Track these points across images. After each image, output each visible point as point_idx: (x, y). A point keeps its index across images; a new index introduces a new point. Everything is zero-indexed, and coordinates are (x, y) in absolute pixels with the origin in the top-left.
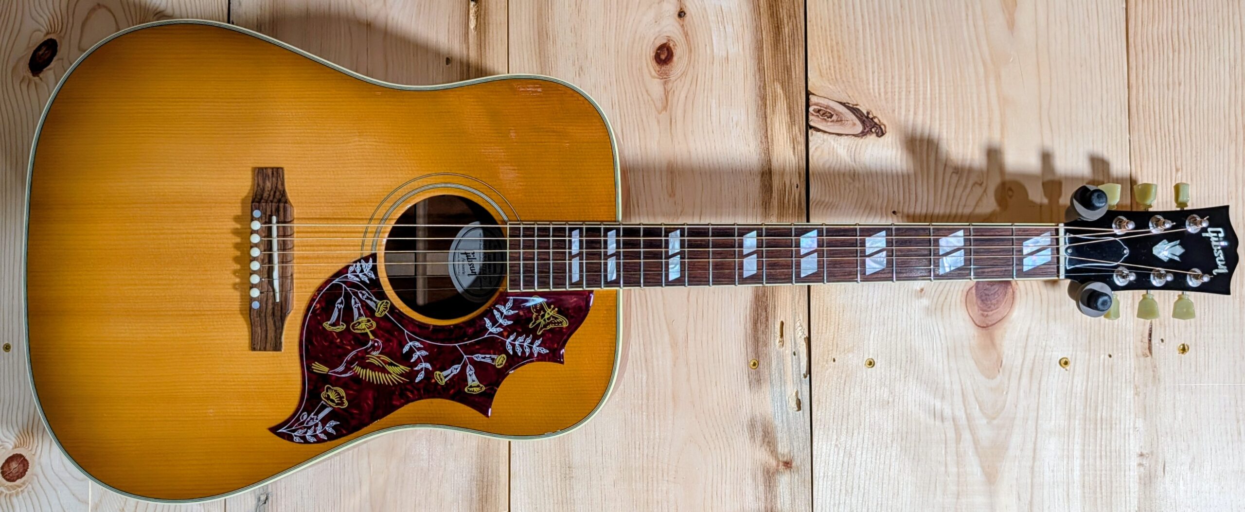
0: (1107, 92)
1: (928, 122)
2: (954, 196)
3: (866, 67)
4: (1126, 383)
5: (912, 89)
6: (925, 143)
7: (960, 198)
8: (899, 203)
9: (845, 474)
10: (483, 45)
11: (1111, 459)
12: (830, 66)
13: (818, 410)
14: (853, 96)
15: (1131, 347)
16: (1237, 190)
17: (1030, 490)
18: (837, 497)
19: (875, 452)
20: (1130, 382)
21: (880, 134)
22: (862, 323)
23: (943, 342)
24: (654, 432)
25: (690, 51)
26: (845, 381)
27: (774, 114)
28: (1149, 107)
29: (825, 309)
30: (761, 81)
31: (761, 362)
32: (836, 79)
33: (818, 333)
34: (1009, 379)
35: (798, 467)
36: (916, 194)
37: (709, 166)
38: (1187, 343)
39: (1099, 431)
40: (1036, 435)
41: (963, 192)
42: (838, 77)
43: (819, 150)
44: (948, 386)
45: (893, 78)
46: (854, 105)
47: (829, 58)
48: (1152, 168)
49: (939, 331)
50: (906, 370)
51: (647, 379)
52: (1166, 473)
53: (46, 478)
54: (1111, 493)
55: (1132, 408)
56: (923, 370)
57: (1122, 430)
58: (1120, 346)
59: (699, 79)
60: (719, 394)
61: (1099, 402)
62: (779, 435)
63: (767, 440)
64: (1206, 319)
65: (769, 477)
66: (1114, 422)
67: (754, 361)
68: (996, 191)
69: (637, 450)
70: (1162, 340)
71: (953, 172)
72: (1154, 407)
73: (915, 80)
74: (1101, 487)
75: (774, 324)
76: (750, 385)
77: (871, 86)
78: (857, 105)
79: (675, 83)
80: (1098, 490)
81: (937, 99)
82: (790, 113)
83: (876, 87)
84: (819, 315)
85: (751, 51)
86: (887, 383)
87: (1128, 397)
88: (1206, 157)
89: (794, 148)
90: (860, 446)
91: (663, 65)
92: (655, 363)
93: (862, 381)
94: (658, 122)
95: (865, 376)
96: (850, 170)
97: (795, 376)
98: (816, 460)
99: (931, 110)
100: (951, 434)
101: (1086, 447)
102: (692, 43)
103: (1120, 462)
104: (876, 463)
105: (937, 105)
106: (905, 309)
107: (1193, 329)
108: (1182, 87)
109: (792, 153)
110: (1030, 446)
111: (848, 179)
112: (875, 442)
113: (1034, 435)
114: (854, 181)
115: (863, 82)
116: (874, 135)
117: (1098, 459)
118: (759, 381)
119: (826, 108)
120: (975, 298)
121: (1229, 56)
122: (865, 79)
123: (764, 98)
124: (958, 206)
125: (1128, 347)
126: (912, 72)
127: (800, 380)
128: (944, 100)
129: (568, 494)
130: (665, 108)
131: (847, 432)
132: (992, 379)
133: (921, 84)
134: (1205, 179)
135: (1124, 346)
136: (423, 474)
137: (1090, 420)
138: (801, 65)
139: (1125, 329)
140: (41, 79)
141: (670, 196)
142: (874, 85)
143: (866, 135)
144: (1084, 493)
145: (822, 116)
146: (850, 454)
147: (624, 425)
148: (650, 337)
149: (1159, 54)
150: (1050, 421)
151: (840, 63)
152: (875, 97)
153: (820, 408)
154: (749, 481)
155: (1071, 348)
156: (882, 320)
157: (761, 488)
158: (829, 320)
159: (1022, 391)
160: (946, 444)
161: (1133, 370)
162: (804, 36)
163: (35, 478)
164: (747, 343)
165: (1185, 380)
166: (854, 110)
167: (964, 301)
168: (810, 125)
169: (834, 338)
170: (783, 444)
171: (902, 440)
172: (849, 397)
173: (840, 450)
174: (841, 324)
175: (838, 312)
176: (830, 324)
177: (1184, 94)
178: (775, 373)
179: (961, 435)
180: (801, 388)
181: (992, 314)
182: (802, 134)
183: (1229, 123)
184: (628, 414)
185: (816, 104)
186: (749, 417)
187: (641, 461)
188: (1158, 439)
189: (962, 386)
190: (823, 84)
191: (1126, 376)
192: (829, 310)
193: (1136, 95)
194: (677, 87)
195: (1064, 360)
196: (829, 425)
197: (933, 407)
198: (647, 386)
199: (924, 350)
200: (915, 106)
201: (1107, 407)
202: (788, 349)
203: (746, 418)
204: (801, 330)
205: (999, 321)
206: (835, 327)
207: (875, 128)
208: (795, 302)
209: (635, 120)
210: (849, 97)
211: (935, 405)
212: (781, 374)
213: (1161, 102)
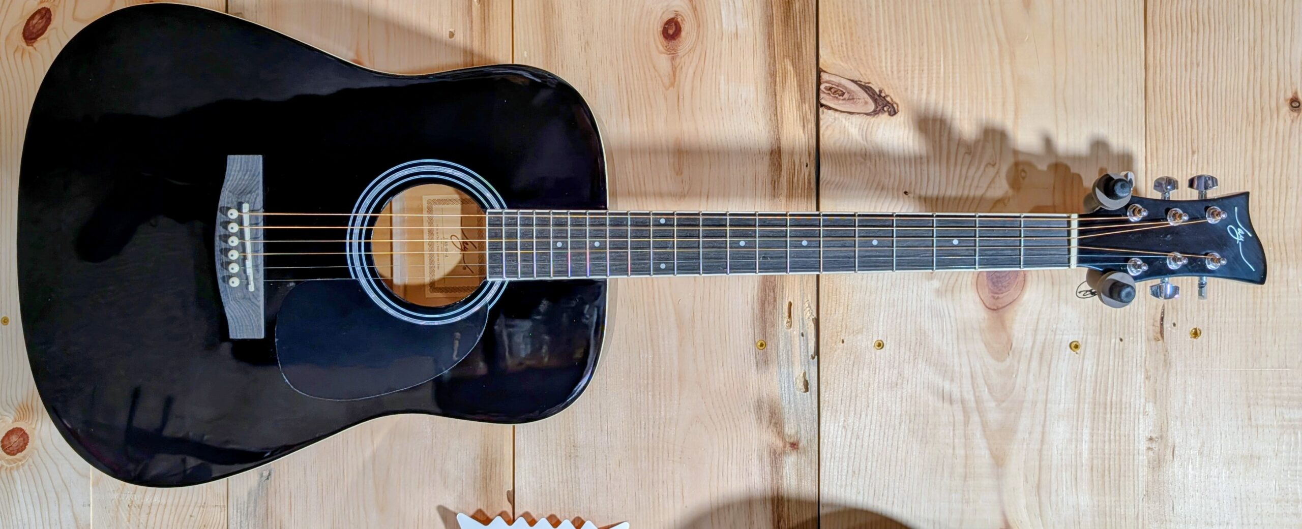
0: (1124, 73)
1: (941, 102)
2: (966, 177)
3: (879, 45)
4: (1137, 367)
5: (925, 68)
6: (940, 122)
7: (973, 180)
8: (911, 184)
9: (852, 455)
10: (486, 18)
11: (1120, 443)
12: (842, 43)
13: (825, 392)
14: (865, 74)
15: (1143, 331)
16: (1253, 174)
17: (1037, 473)
18: (844, 477)
19: (882, 434)
20: (1141, 366)
21: (892, 113)
22: (871, 305)
23: (952, 323)
24: (660, 412)
25: (699, 27)
26: (854, 363)
27: (783, 91)
28: (1166, 89)
29: (834, 290)
30: (771, 58)
31: (769, 343)
32: (848, 56)
33: (827, 314)
34: (1019, 362)
35: (805, 448)
36: (928, 174)
37: (717, 143)
38: (1199, 327)
39: (1108, 416)
40: (1045, 417)
41: (975, 172)
42: (850, 54)
43: (830, 128)
44: (957, 368)
45: (906, 56)
46: (866, 83)
47: (841, 35)
48: (1168, 150)
49: (949, 314)
50: (915, 352)
51: (653, 358)
52: (1175, 457)
53: (47, 452)
54: (1120, 477)
55: (1142, 392)
56: (932, 352)
58: (1131, 330)
59: (707, 54)
60: (726, 374)
61: (1109, 386)
62: (786, 416)
63: (773, 421)
64: (1219, 303)
65: (776, 457)
66: (1123, 406)
67: (761, 342)
68: (1008, 172)
69: (643, 430)
70: (1174, 325)
71: (966, 153)
72: (1164, 392)
73: (928, 59)
74: (1109, 471)
75: (782, 304)
76: (757, 366)
77: (884, 64)
78: (869, 83)
79: (683, 59)
80: (1107, 473)
81: (951, 80)
82: (800, 91)
83: (889, 64)
84: (828, 296)
85: (761, 27)
86: (896, 364)
87: (1138, 381)
88: (1223, 139)
89: (804, 126)
90: (867, 428)
91: (671, 40)
92: (661, 343)
93: (871, 362)
94: (666, 99)
95: (873, 357)
96: (862, 149)
97: (803, 357)
98: (824, 442)
99: (944, 90)
100: (960, 417)
101: (1095, 431)
102: (700, 17)
103: (1129, 446)
104: (883, 444)
105: (951, 84)
106: (915, 287)
107: (1206, 315)
108: (1200, 68)
109: (801, 131)
110: (1038, 429)
111: (859, 158)
112: (883, 424)
113: (1043, 417)
114: (865, 160)
115: (875, 59)
116: (887, 114)
117: (1107, 444)
118: (766, 362)
119: (837, 86)
120: (986, 280)
121: (1249, 37)
122: (877, 57)
123: (773, 75)
124: (971, 186)
125: (1139, 330)
126: (926, 51)
127: (808, 361)
128: (958, 79)
129: (573, 473)
130: (672, 84)
131: (855, 414)
132: (1002, 361)
133: (934, 63)
134: (1221, 162)
135: (1135, 331)
136: (427, 451)
137: (1100, 405)
138: (811, 41)
139: (1137, 313)
140: (35, 49)
141: (677, 174)
142: (886, 63)
143: (878, 113)
144: (1092, 476)
145: (833, 94)
146: (858, 437)
147: (629, 404)
148: (656, 317)
149: (1178, 34)
150: (1059, 404)
151: (852, 40)
152: (888, 75)
153: (829, 389)
154: (755, 461)
155: (1082, 332)
156: (891, 301)
157: (768, 469)
158: (838, 301)
159: (1031, 376)
160: (954, 427)
161: (1144, 355)
162: (815, 12)
163: (36, 452)
164: (754, 324)
165: (1197, 365)
166: (867, 88)
167: (975, 284)
168: (820, 103)
169: (843, 319)
170: (790, 425)
171: (910, 422)
172: (858, 380)
173: (848, 431)
174: (850, 306)
175: (847, 293)
176: (839, 305)
177: (1202, 74)
178: (783, 355)
179: (969, 417)
180: (809, 370)
181: (1003, 298)
182: (813, 111)
183: (1247, 105)
184: (633, 394)
185: (827, 82)
186: (756, 398)
187: (647, 441)
188: (1168, 423)
189: (971, 368)
190: (834, 61)
191: (1137, 360)
192: (838, 290)
193: (1153, 76)
194: (684, 63)
195: (1075, 343)
196: (837, 407)
197: (942, 389)
198: (653, 365)
199: (933, 332)
200: (928, 84)
201: (1117, 391)
202: (796, 331)
203: (753, 400)
204: (809, 310)
205: (1010, 303)
206: (844, 308)
207: (888, 107)
208: (803, 283)
209: (642, 97)
210: (861, 75)
211: (943, 387)
212: (788, 355)
213: (1179, 83)
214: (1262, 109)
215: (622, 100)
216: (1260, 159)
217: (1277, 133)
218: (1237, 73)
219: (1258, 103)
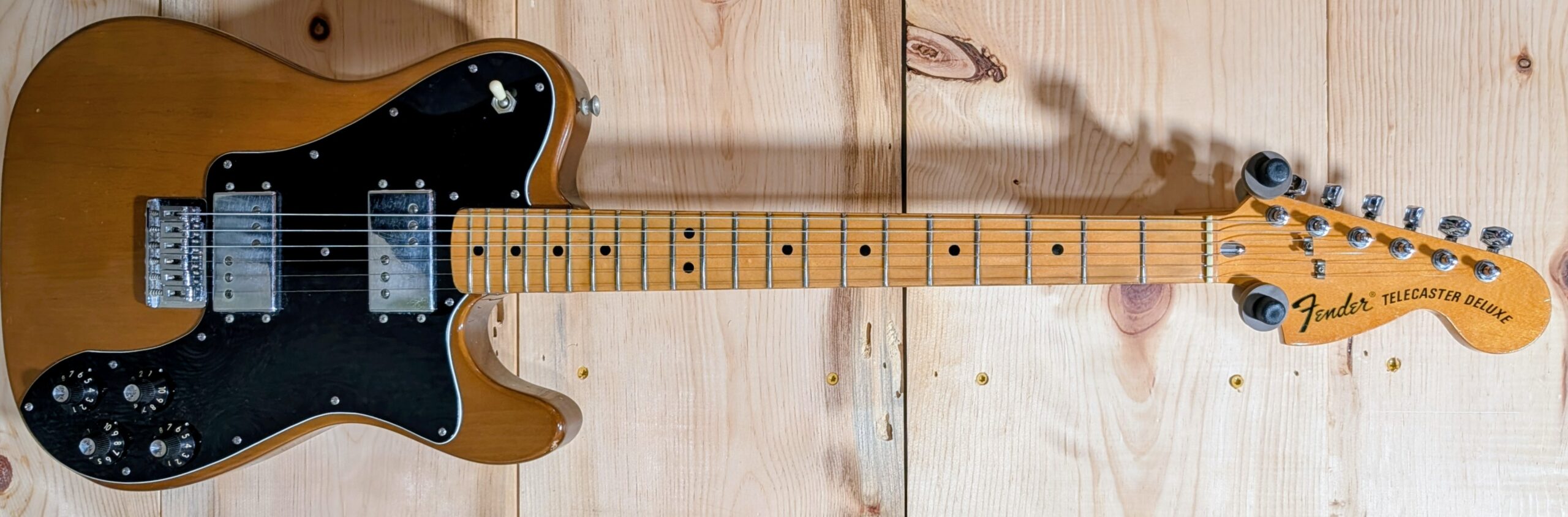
0: (1299, 23)
1: (1062, 63)
2: (1095, 161)
4: (1317, 410)
5: (1042, 18)
6: (1058, 90)
7: (1103, 165)
8: (1022, 169)
11: (1295, 508)
13: (914, 440)
14: (964, 29)
15: (1325, 362)
16: (1469, 155)
19: (988, 494)
20: (1322, 407)
21: (999, 78)
22: (972, 328)
23: (1077, 352)
24: (703, 467)
26: (950, 403)
27: (860, 51)
28: (1355, 44)
29: (925, 307)
30: (844, 7)
31: (842, 376)
32: (942, 5)
33: (915, 339)
34: (1163, 402)
35: (887, 514)
36: (1045, 157)
38: (1398, 356)
39: (1280, 473)
40: (1198, 477)
41: (1107, 153)
42: (945, 2)
43: (920, 98)
44: (1083, 411)
45: (1016, 3)
46: (965, 40)
48: (1357, 125)
49: (1072, 338)
50: (1029, 389)
51: (695, 397)
55: (1324, 443)
56: (1051, 390)
57: (1311, 471)
58: (1309, 360)
59: (763, 3)
60: (787, 416)
61: (1281, 434)
62: (864, 471)
63: (848, 477)
66: (1300, 460)
67: (832, 376)
68: (1152, 155)
69: (682, 490)
70: (1366, 353)
71: (1094, 129)
72: (1353, 442)
73: (1045, 7)
75: (859, 326)
76: (827, 406)
77: (988, 14)
78: (969, 39)
79: (732, 9)
81: (1075, 34)
82: (882, 51)
83: (995, 15)
84: (917, 315)
86: (1005, 406)
87: (1318, 428)
89: (887, 96)
90: (968, 486)
92: (705, 377)
93: (972, 402)
94: (711, 60)
95: (975, 396)
96: (959, 126)
97: (885, 395)
98: (912, 505)
99: (1066, 48)
100: (1087, 475)
101: (1263, 493)
103: (1307, 512)
104: (988, 509)
105: (1075, 40)
106: (1028, 311)
107: (1407, 340)
108: (1399, 16)
109: (883, 102)
110: (1189, 492)
112: (988, 482)
113: (1195, 474)
115: (977, 8)
116: (992, 79)
117: (1278, 508)
118: (839, 401)
119: (928, 44)
120: (1120, 295)
122: (979, 5)
123: (847, 30)
124: (1100, 172)
125: (1320, 361)
127: (892, 400)
128: (1084, 33)
130: (719, 42)
131: (952, 469)
132: (1142, 401)
133: (1053, 11)
137: (1268, 460)
141: (726, 158)
142: (991, 13)
143: (980, 79)
145: (923, 54)
146: (956, 499)
147: (665, 458)
148: (700, 343)
150: (1216, 459)
152: (993, 29)
153: (917, 437)
155: (1245, 363)
156: (998, 323)
158: (929, 322)
159: (1180, 420)
160: (1080, 485)
161: (1326, 391)
164: (823, 351)
165: (1395, 407)
166: (966, 47)
167: (1106, 300)
168: (906, 65)
169: (936, 346)
170: (868, 483)
171: (1022, 480)
172: (955, 424)
173: (943, 490)
174: (945, 329)
175: (941, 311)
176: (931, 328)
177: (1402, 24)
178: (859, 391)
179: (1099, 475)
180: (893, 411)
181: (1143, 317)
182: (897, 77)
183: (1461, 65)
184: (669, 443)
185: (915, 39)
186: (826, 448)
187: (686, 504)
188: (1357, 482)
189: (1101, 410)
190: (925, 11)
191: (1317, 400)
192: (930, 309)
193: (1338, 27)
194: (734, 14)
195: (1236, 378)
196: (928, 459)
197: (1063, 439)
198: (695, 406)
199: (1052, 362)
200: (1045, 40)
201: (1291, 441)
202: (876, 360)
203: (822, 450)
204: (893, 334)
205: (1152, 325)
206: (937, 331)
207: (993, 71)
208: (885, 299)
209: (680, 58)
210: (959, 28)
211: (1065, 434)
212: (867, 393)
213: (1371, 36)
214: (1480, 70)
215: (655, 62)
216: (1477, 135)
217: (1500, 101)
218: (1447, 25)
219: (1475, 63)
